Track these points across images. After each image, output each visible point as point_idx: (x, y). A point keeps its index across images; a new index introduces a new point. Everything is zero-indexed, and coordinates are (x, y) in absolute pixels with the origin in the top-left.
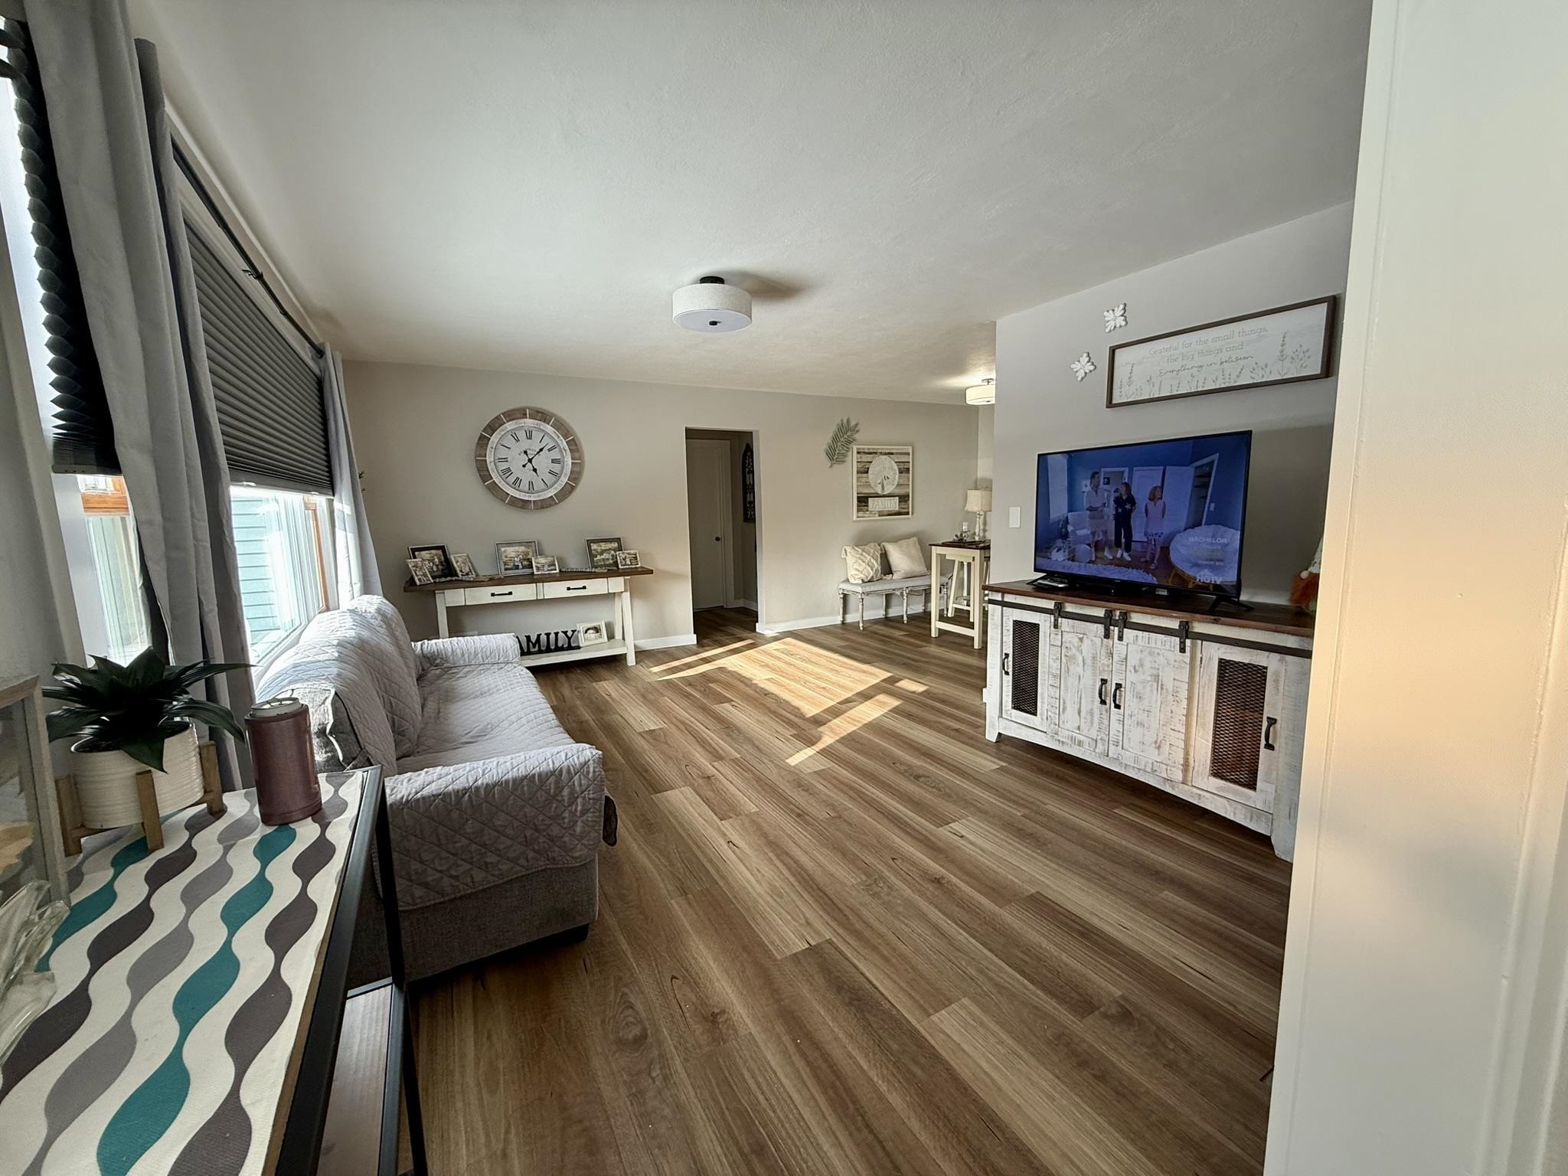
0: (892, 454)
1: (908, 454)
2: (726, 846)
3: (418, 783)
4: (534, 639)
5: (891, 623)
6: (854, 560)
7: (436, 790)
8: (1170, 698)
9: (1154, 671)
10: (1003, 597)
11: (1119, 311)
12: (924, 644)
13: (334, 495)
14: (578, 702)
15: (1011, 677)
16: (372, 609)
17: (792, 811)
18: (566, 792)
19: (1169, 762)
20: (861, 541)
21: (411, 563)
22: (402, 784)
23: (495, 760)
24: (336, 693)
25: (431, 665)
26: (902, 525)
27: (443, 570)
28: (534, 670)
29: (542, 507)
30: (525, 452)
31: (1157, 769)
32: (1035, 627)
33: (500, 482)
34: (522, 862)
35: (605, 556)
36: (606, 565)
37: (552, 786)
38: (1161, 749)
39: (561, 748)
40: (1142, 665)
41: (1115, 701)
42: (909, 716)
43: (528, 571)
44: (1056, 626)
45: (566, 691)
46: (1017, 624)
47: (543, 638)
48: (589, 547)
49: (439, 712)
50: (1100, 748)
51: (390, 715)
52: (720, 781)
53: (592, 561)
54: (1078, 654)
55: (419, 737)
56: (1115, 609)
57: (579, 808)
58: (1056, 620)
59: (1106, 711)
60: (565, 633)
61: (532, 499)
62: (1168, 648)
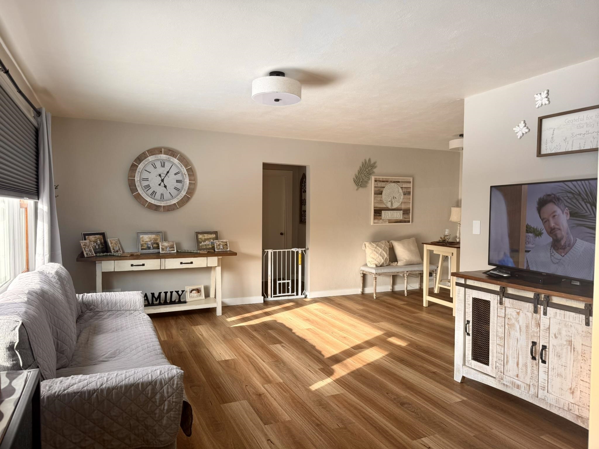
0: (399, 182)
1: (410, 182)
2: (265, 442)
3: (66, 384)
4: (156, 295)
5: (395, 295)
6: (371, 251)
7: (76, 389)
8: (580, 357)
9: (568, 338)
10: (465, 281)
11: (544, 95)
12: (417, 311)
13: (38, 199)
14: (181, 339)
15: (471, 337)
16: (53, 272)
17: (313, 421)
18: (158, 396)
19: (580, 404)
20: (376, 239)
21: (82, 243)
22: (56, 384)
23: (115, 373)
24: (22, 324)
25: (87, 309)
26: (404, 229)
27: (102, 248)
28: (152, 316)
29: (168, 210)
30: (160, 175)
31: (572, 408)
32: (487, 303)
33: (143, 194)
34: (127, 441)
35: (207, 242)
36: (206, 249)
37: (150, 392)
38: (574, 394)
39: (158, 367)
40: (560, 333)
41: (542, 358)
42: (402, 361)
43: (156, 251)
44: (501, 303)
45: (174, 331)
46: (476, 301)
47: (163, 295)
48: (197, 237)
49: (88, 340)
50: (532, 391)
51: (56, 340)
52: (267, 398)
53: (198, 245)
54: (516, 324)
55: (73, 356)
56: (541, 294)
57: (166, 408)
58: (501, 299)
59: (536, 365)
60: (177, 292)
61: (162, 205)
62: (578, 322)
